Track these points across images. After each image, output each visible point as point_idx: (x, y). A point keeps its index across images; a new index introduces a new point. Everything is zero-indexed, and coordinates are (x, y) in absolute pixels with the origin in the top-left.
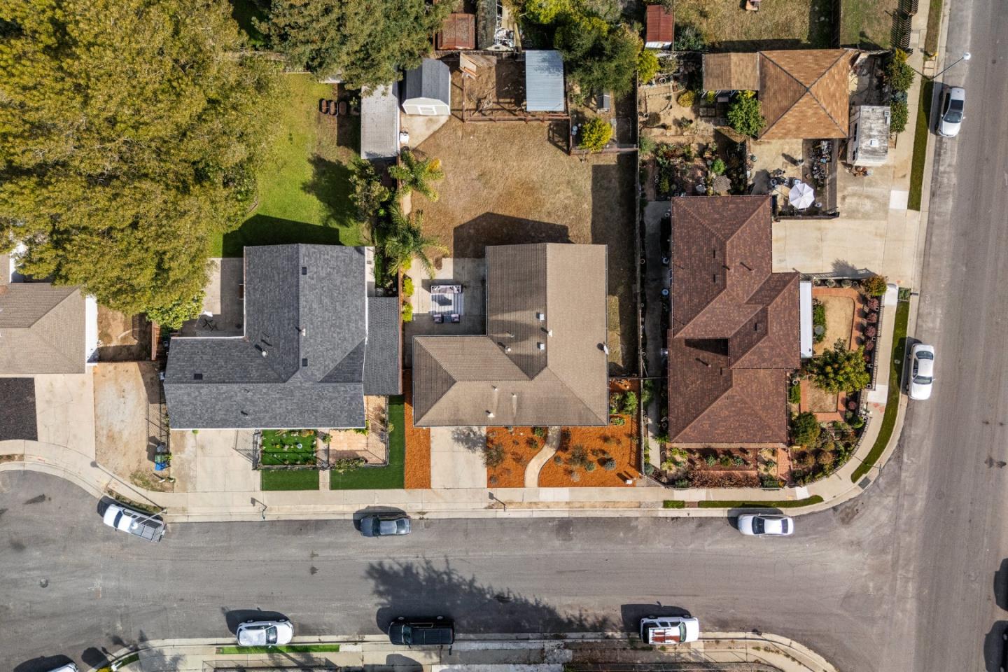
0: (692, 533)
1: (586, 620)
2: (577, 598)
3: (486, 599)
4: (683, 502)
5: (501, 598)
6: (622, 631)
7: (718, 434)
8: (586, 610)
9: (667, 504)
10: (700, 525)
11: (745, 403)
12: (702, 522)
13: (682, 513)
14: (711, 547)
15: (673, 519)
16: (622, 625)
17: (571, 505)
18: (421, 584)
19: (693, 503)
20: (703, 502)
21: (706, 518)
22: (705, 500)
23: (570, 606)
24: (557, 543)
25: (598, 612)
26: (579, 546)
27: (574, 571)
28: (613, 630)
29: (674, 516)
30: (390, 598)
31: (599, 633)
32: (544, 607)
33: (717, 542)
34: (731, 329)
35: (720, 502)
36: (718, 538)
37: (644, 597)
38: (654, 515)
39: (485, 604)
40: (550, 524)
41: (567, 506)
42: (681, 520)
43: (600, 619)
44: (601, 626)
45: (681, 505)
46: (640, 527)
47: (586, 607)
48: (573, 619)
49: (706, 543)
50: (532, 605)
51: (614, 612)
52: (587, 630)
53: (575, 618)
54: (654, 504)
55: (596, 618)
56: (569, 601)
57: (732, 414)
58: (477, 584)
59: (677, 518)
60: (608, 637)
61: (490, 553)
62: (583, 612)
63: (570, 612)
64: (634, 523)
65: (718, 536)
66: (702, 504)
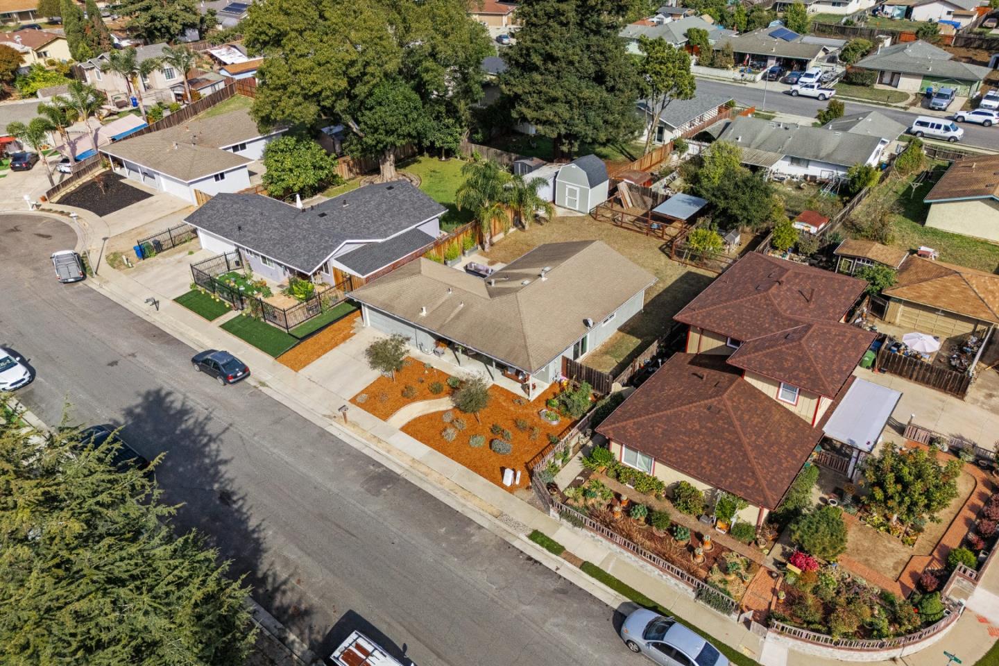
0: (542, 593)
1: (284, 592)
2: (306, 558)
3: (212, 486)
4: (563, 548)
5: (226, 497)
6: (311, 647)
7: (669, 449)
8: (299, 581)
9: (536, 536)
10: (563, 592)
11: (731, 424)
12: (569, 590)
13: (549, 560)
14: (556, 629)
15: (530, 558)
16: (320, 638)
17: (416, 465)
18: (175, 429)
19: (576, 557)
20: (592, 565)
21: (581, 589)
22: (597, 564)
23: (286, 562)
24: (356, 487)
25: (310, 595)
26: (378, 507)
27: (339, 527)
28: (301, 635)
29: (533, 556)
30: (130, 422)
31: (280, 626)
32: (257, 541)
33: (572, 630)
34: (753, 333)
35: (619, 582)
36: (578, 625)
37: (395, 624)
38: (507, 539)
39: (204, 489)
40: (372, 467)
41: (411, 463)
42: (540, 568)
43: (303, 607)
44: (293, 617)
45: (555, 549)
46: (475, 539)
47: (304, 577)
48: (270, 580)
49: (553, 620)
50: (246, 529)
51: (330, 612)
52: (268, 609)
53: (274, 579)
54: (517, 525)
55: (299, 601)
56: (293, 553)
57: (704, 430)
58: (222, 468)
59: (536, 562)
60: (283, 640)
61: (275, 451)
62: (293, 581)
63: (278, 568)
64: (471, 530)
65: (581, 624)
66: (587, 567)
